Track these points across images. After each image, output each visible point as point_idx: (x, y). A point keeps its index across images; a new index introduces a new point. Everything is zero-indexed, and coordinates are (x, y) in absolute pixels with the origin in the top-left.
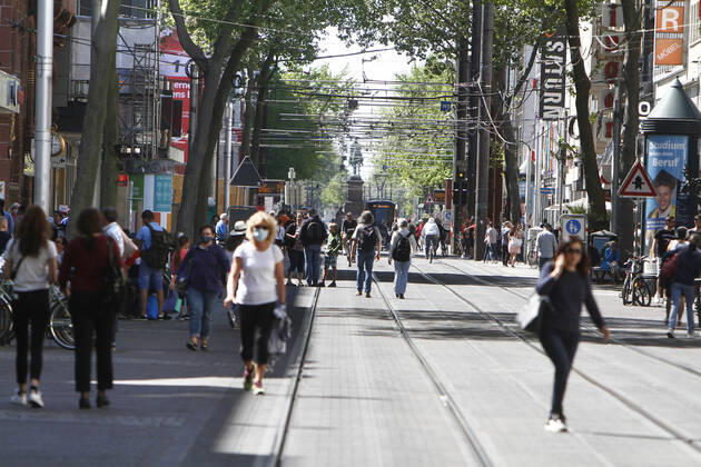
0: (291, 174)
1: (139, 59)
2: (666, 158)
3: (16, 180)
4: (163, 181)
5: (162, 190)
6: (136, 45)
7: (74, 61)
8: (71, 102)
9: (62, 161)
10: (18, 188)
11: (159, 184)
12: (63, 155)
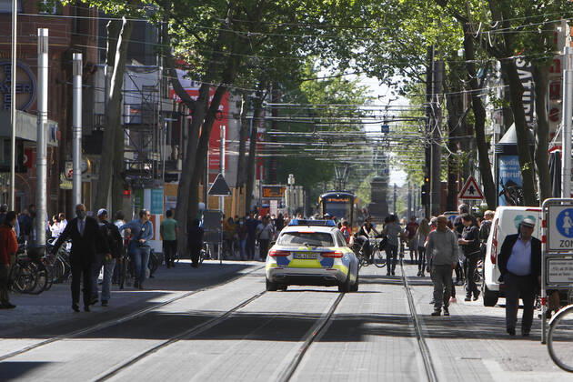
0: (291, 180)
1: (146, 97)
2: (513, 171)
3: (55, 192)
4: (157, 193)
5: (156, 200)
6: (143, 86)
7: (96, 100)
8: (93, 132)
9: (88, 177)
10: (55, 199)
11: (154, 196)
12: (89, 173)
